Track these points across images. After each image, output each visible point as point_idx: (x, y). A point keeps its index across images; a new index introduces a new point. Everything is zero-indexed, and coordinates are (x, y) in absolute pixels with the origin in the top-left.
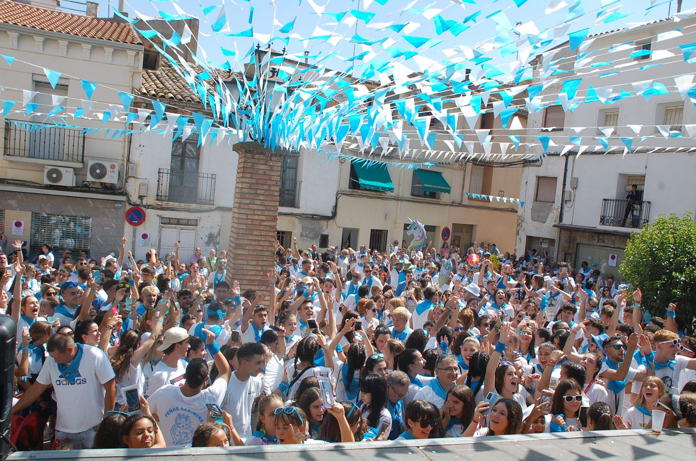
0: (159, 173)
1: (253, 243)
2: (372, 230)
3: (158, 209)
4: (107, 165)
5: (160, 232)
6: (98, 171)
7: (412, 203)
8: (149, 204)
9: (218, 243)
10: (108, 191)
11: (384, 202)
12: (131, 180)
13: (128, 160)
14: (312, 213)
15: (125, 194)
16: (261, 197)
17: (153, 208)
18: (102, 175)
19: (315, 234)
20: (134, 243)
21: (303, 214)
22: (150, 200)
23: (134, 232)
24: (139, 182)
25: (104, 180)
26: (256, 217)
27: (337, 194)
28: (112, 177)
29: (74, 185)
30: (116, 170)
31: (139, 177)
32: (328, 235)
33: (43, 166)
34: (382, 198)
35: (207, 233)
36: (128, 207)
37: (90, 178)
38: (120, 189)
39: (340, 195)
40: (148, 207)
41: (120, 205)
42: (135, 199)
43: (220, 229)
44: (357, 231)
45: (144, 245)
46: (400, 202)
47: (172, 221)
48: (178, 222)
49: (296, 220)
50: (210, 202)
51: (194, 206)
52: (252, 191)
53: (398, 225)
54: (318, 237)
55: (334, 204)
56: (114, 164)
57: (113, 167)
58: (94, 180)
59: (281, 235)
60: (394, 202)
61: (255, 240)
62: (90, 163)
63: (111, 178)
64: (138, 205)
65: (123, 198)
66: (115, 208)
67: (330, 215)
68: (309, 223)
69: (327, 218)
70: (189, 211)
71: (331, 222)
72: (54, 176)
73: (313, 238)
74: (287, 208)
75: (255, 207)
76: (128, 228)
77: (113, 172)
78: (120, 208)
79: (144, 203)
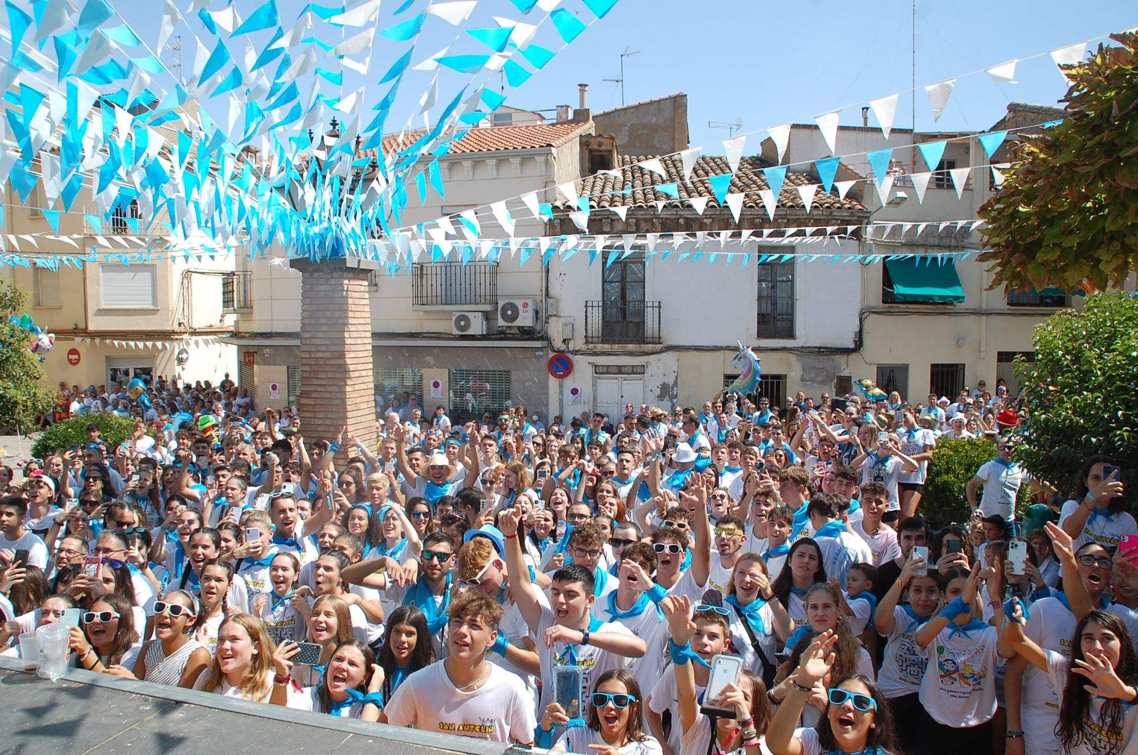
0: (586, 306)
1: (319, 389)
2: (933, 366)
3: (589, 354)
4: (519, 303)
5: (594, 385)
6: (509, 312)
7: (1010, 317)
8: (577, 349)
9: (676, 396)
10: (526, 337)
11: (953, 318)
12: (553, 320)
13: (547, 294)
14: (818, 345)
15: (546, 338)
16: (324, 328)
17: (583, 354)
18: (514, 317)
19: (826, 377)
20: (561, 401)
21: (802, 347)
22: (578, 343)
23: (561, 386)
24: (562, 321)
25: (518, 323)
26: (320, 355)
27: (861, 314)
28: (526, 318)
29: (484, 333)
30: (530, 309)
31: (561, 314)
32: (850, 377)
33: (450, 312)
34: (949, 314)
35: (659, 384)
36: (552, 355)
37: (501, 322)
38: (539, 333)
39: (866, 314)
40: (575, 352)
41: (541, 353)
42: (558, 344)
43: (676, 377)
44: (905, 368)
45: (574, 403)
46: (984, 317)
47: (610, 370)
48: (620, 370)
49: (792, 358)
50: (658, 340)
51: (631, 347)
52: (313, 321)
53: (983, 355)
54: (832, 380)
55: (857, 329)
56: (526, 301)
57: (525, 305)
58: (506, 324)
59: (770, 380)
60: (972, 317)
61: (321, 385)
62: (501, 304)
63: (525, 320)
64: (563, 352)
65: (545, 343)
66: (536, 357)
67: (852, 346)
68: (812, 361)
69: (846, 351)
70: (631, 354)
71: (853, 356)
72: (462, 323)
73: (823, 383)
74: (776, 341)
75: (318, 341)
76: (553, 382)
77: (527, 311)
78: (541, 357)
79: (571, 348)
